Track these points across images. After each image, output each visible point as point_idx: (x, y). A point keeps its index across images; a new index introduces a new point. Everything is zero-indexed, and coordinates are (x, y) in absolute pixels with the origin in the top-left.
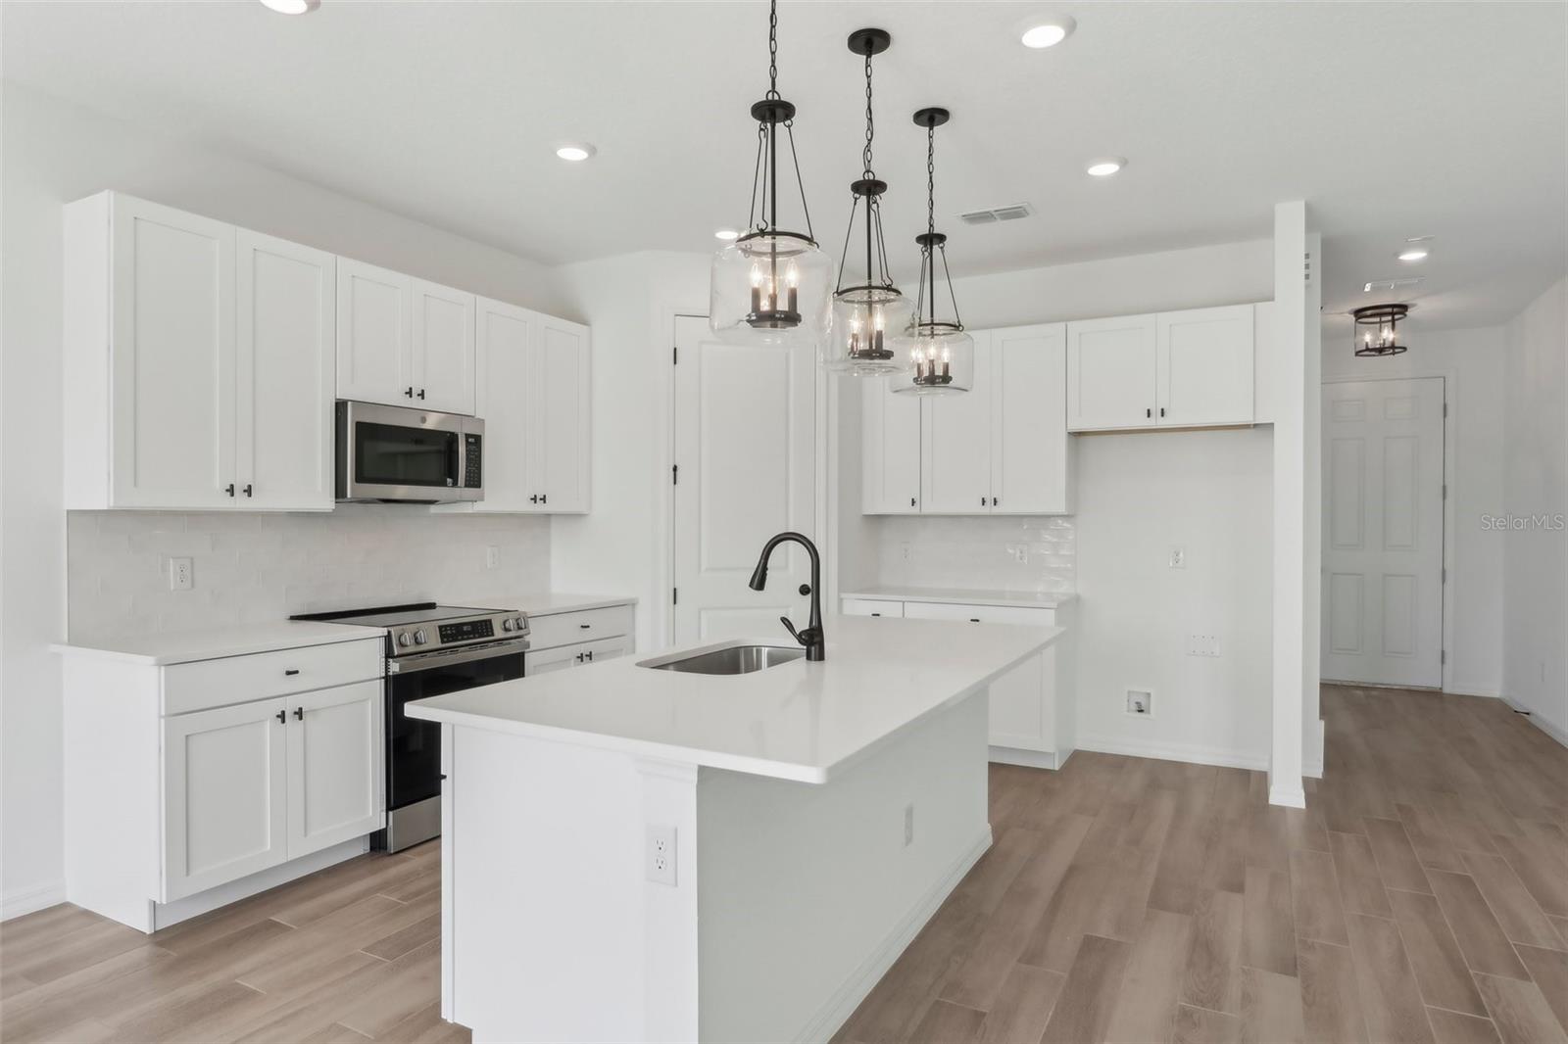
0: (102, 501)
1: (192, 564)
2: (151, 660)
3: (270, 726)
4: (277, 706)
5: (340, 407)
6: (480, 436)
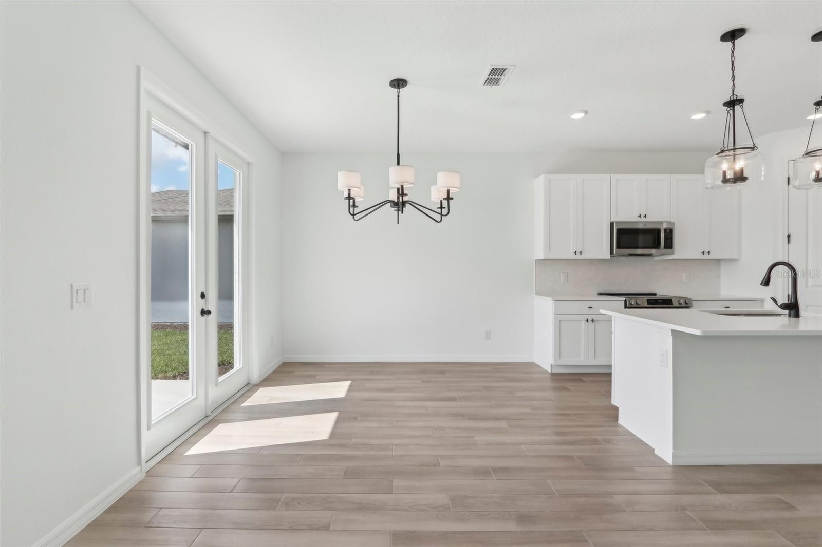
0: (542, 257)
1: (567, 275)
2: (550, 298)
3: (583, 323)
4: (586, 317)
5: (612, 224)
6: (672, 229)
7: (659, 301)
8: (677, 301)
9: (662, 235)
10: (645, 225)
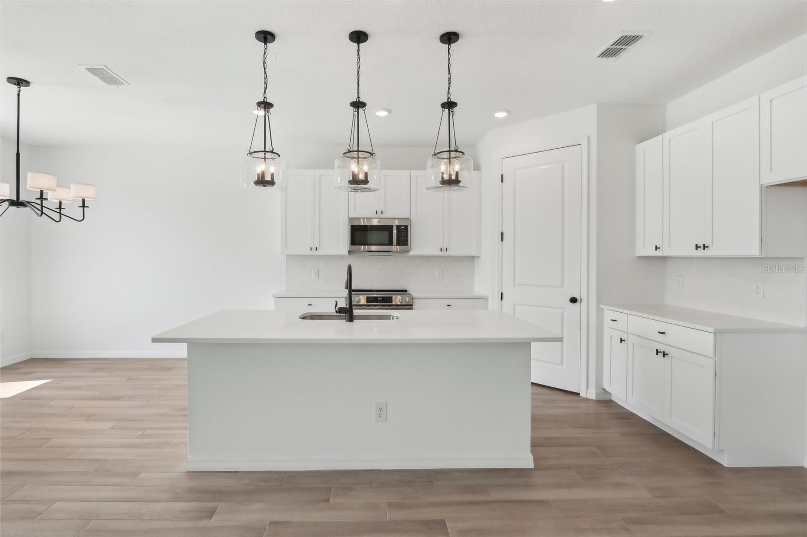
1: (318, 271)
5: (348, 220)
6: (407, 226)
7: (379, 299)
8: (397, 299)
9: (395, 232)
10: (379, 222)
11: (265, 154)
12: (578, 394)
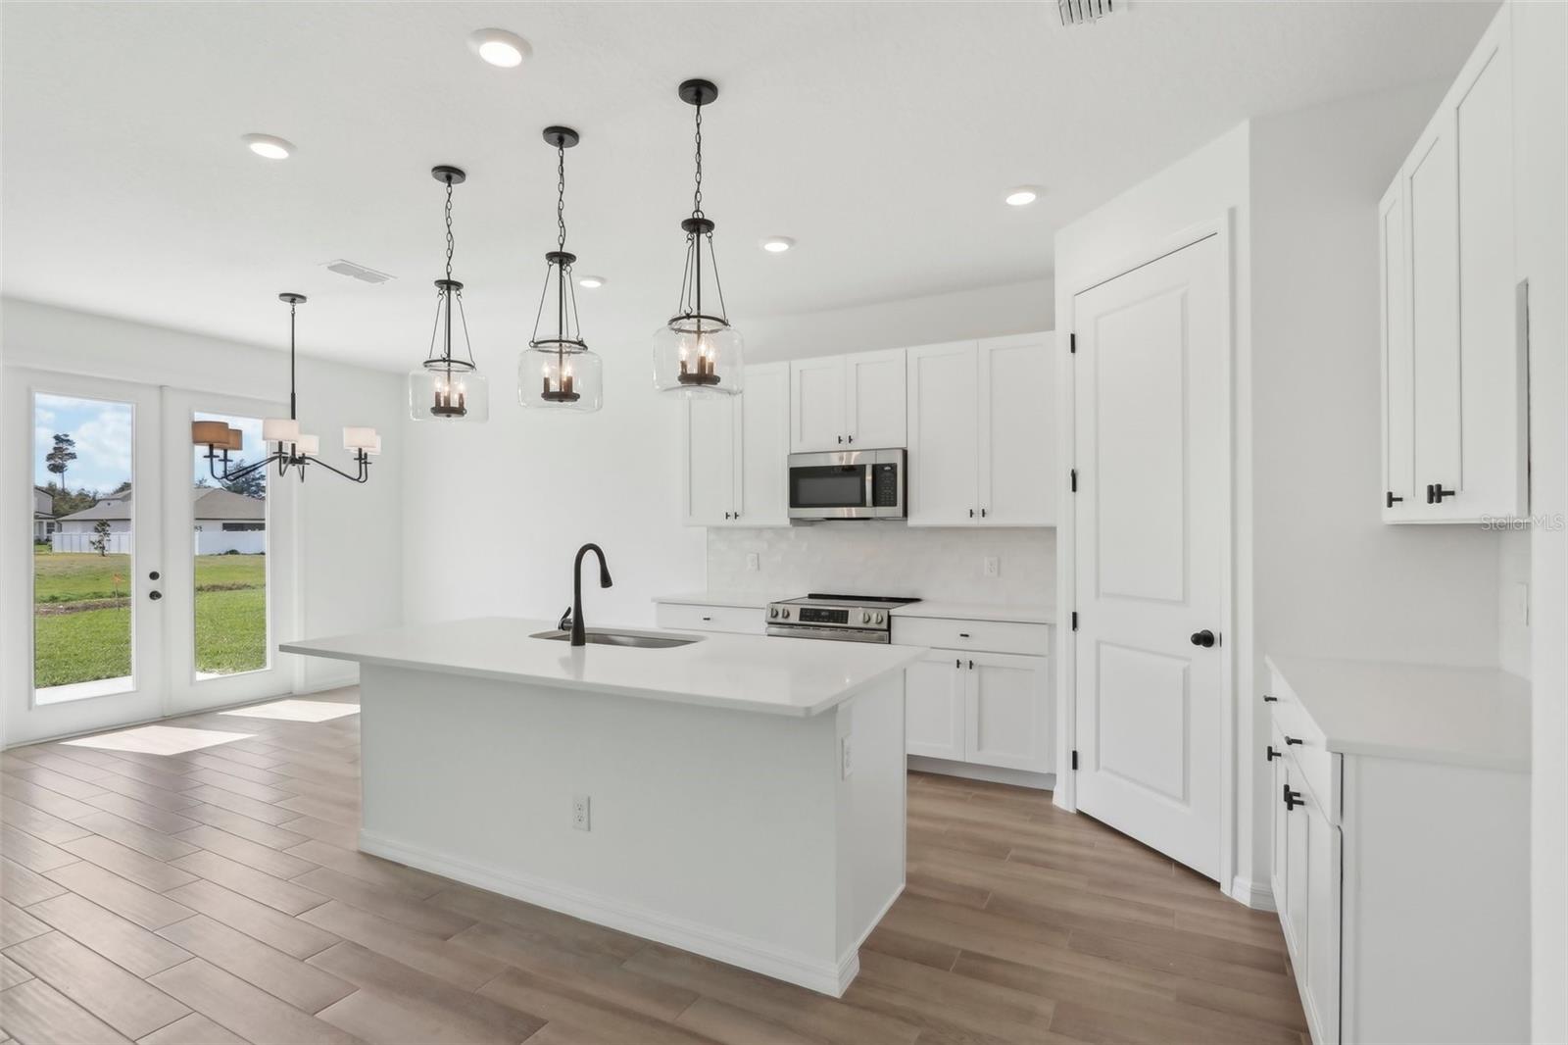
7: (823, 614)
8: (856, 616)
9: (869, 478)
10: (841, 459)
11: (449, 365)
12: (1216, 885)
